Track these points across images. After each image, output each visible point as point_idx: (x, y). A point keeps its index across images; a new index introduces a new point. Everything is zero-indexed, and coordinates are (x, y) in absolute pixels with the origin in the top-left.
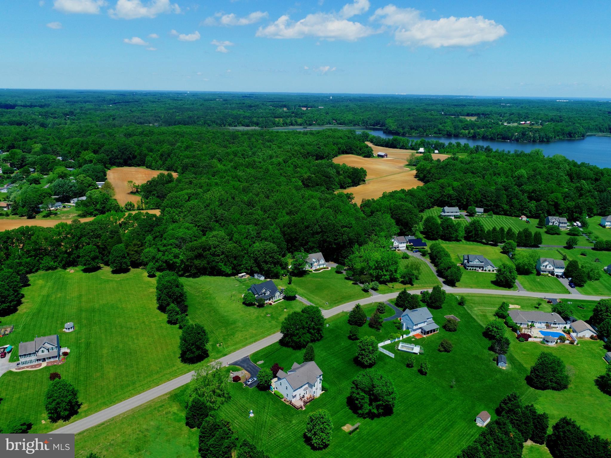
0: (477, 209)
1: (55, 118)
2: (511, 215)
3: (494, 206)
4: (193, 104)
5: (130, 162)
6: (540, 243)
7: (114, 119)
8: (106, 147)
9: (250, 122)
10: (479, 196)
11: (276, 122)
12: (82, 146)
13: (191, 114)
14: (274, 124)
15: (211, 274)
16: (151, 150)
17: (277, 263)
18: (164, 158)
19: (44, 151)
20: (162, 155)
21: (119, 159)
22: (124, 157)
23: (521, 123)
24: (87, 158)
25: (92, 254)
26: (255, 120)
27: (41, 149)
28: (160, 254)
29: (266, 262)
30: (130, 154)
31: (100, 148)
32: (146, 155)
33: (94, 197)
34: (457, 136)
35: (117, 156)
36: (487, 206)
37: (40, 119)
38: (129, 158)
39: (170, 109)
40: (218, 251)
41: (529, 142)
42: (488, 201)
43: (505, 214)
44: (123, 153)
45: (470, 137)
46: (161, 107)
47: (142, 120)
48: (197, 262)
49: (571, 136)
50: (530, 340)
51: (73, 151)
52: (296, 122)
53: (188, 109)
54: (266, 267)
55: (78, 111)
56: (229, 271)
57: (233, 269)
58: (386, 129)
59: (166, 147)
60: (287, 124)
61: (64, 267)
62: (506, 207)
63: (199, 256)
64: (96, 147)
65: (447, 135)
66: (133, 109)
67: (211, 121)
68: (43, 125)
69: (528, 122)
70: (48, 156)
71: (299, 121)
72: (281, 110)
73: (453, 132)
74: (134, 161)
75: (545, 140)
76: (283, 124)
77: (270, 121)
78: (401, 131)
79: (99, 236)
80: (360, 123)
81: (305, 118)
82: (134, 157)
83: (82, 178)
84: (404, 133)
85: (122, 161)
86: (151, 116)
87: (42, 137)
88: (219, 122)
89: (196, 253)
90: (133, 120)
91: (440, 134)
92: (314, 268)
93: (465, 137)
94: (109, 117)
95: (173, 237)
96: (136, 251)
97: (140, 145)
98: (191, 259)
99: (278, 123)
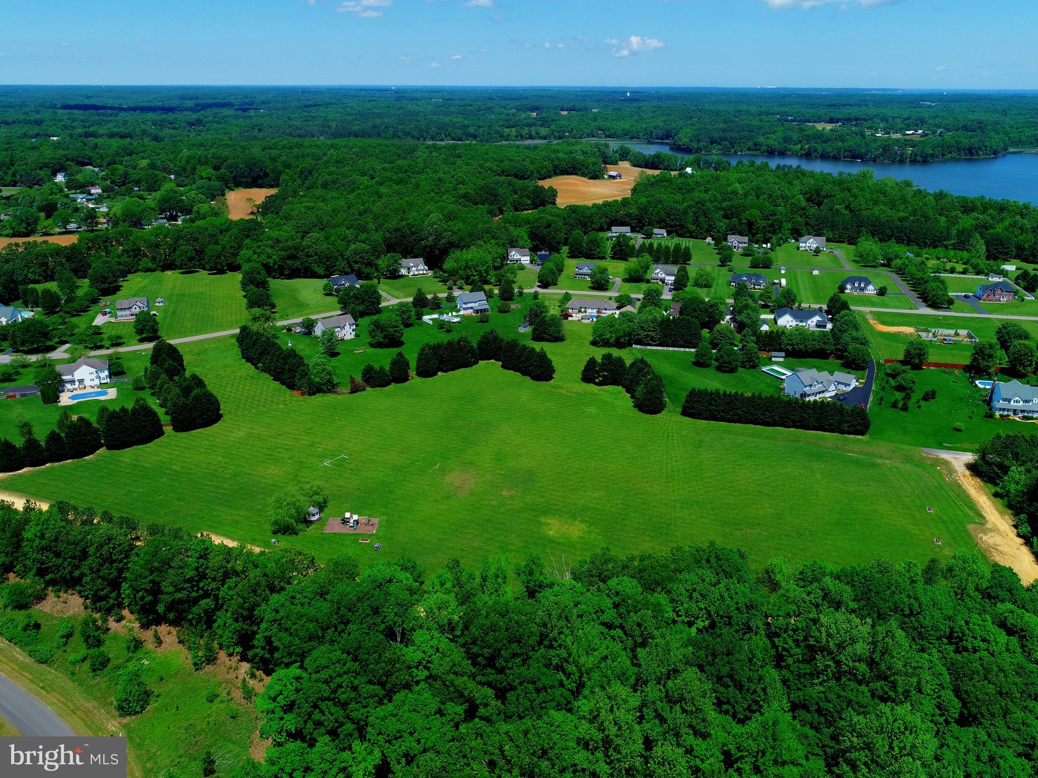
0: (656, 231)
1: (175, 128)
2: (696, 238)
3: (679, 226)
4: (389, 107)
5: (260, 181)
6: (689, 260)
7: (260, 130)
8: (229, 162)
9: (464, 134)
10: (662, 214)
11: (505, 134)
12: (200, 161)
13: (378, 121)
14: (502, 136)
15: (306, 277)
16: (288, 166)
17: (369, 264)
18: (303, 176)
19: (152, 166)
20: (301, 172)
21: (245, 177)
22: (253, 174)
23: (908, 132)
24: (204, 174)
25: (189, 254)
26: (471, 130)
27: (149, 165)
28: (256, 256)
29: (356, 262)
30: (261, 170)
31: (222, 163)
32: (280, 173)
33: (201, 212)
34: (782, 154)
35: (243, 173)
36: (671, 226)
37: (153, 130)
38: (259, 177)
39: (351, 115)
40: (311, 251)
41: (893, 162)
42: (672, 220)
43: (691, 237)
44: (251, 169)
45: (801, 156)
46: (337, 113)
47: (302, 132)
48: (289, 262)
49: (972, 154)
50: (570, 318)
51: (188, 167)
52: (537, 133)
53: (379, 115)
54: (356, 267)
55: (211, 118)
56: (321, 271)
57: (326, 270)
58: (674, 144)
59: (307, 163)
60: (522, 137)
61: (163, 270)
62: (692, 228)
63: (293, 257)
64: (218, 163)
65: (768, 151)
66: (292, 116)
67: (404, 132)
68: (156, 139)
69: (920, 132)
70: (157, 172)
71: (544, 131)
72: (524, 115)
73: (778, 146)
74: (266, 181)
75: (922, 159)
76: (516, 137)
77: (497, 132)
78: (694, 145)
79: (196, 240)
80: (641, 134)
81: (553, 127)
82: (266, 175)
83: (193, 195)
84: (698, 149)
85: (250, 180)
86: (317, 125)
87: (152, 151)
88: (415, 133)
89: (288, 253)
90: (288, 131)
91: (757, 150)
92: (411, 273)
93: (794, 155)
94: (253, 128)
95: (269, 238)
96: (232, 254)
97: (274, 160)
98: (283, 258)
99: (509, 135)
